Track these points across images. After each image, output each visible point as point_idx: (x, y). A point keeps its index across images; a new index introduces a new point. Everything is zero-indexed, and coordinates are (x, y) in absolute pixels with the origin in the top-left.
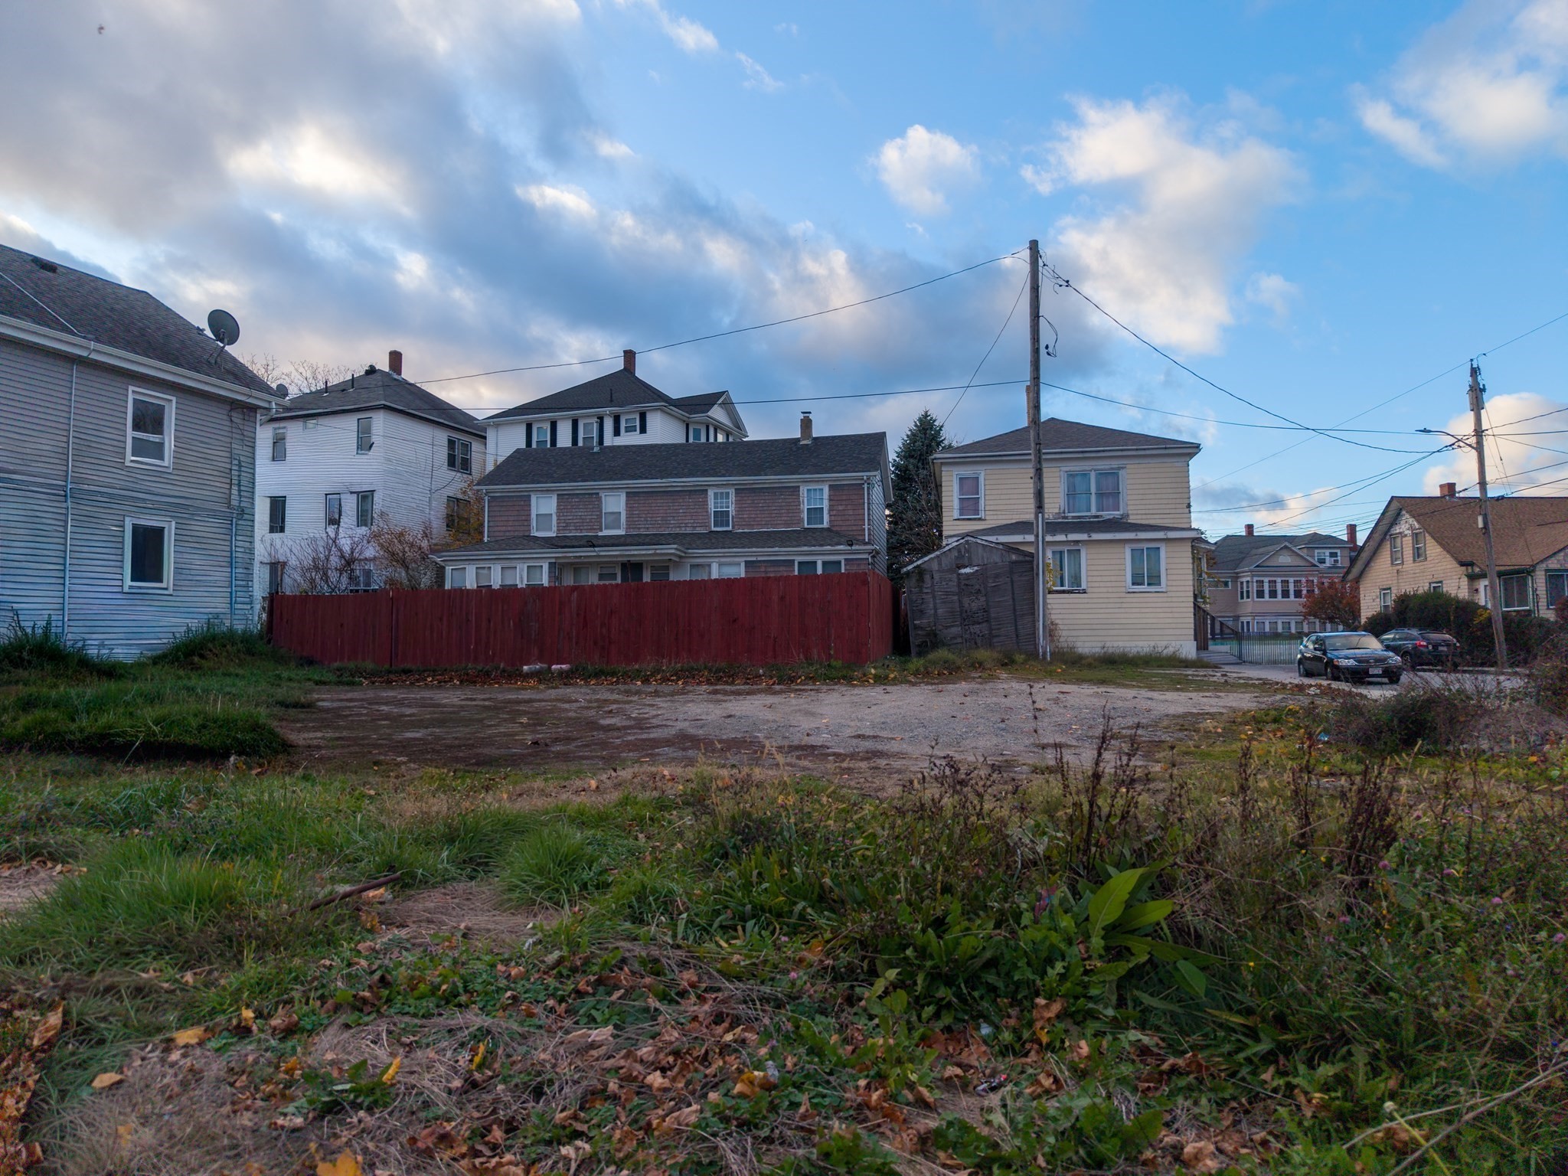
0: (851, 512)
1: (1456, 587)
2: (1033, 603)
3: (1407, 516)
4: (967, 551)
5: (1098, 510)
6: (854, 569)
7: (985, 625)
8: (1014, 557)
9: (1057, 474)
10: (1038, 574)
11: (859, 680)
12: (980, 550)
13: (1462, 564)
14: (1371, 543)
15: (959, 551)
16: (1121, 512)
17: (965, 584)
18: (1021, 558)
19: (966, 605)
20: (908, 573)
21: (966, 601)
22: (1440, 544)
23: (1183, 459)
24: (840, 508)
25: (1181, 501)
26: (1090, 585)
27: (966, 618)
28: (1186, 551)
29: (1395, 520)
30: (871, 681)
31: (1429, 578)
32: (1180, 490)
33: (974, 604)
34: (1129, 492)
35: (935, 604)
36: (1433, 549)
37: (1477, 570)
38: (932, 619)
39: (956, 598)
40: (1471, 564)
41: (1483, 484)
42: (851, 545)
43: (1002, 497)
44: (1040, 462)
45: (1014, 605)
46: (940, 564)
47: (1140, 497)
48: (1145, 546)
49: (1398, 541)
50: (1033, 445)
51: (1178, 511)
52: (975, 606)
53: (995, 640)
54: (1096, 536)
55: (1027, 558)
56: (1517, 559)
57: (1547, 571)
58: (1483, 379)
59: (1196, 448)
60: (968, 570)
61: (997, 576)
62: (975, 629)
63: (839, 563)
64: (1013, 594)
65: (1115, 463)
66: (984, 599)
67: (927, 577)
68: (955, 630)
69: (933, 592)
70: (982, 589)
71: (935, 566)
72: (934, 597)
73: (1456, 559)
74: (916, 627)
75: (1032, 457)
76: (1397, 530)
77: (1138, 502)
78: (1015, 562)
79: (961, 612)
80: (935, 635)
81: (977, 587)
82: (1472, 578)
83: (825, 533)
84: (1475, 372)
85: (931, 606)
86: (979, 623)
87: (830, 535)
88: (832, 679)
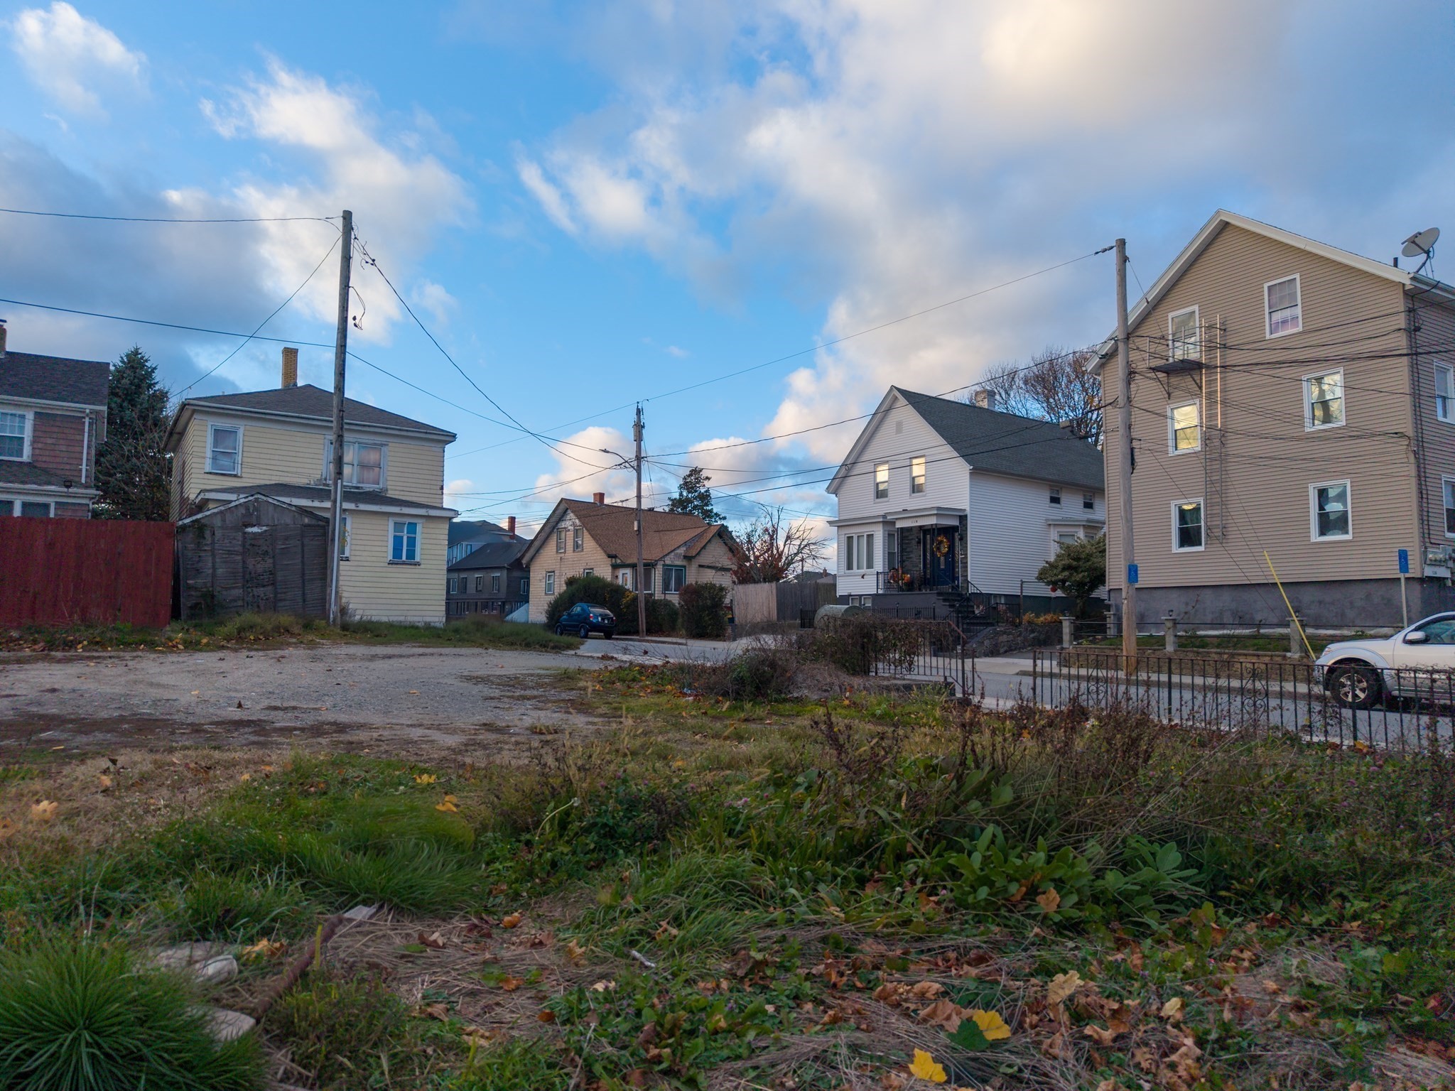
0: (64, 448)
1: (604, 571)
2: (326, 568)
3: (572, 515)
4: (256, 509)
5: (359, 482)
6: (68, 514)
7: (270, 588)
8: (306, 520)
9: (322, 442)
10: (333, 540)
11: (164, 645)
12: (271, 508)
13: (610, 556)
14: (542, 534)
15: (247, 509)
16: (381, 486)
17: (251, 545)
18: (314, 522)
19: (251, 567)
20: (184, 528)
21: (251, 562)
22: (595, 539)
23: (441, 445)
24: (49, 441)
25: (435, 483)
26: (353, 553)
27: (250, 580)
28: (445, 528)
29: (561, 518)
30: (181, 647)
31: (584, 565)
32: (435, 473)
33: (259, 566)
34: (390, 468)
35: (214, 563)
36: (589, 543)
37: (619, 561)
38: (210, 579)
39: (239, 558)
40: (615, 557)
41: (639, 497)
42: (68, 487)
43: (262, 456)
44: (342, 428)
45: (303, 569)
46: (224, 520)
47: (399, 474)
48: (408, 520)
49: (563, 535)
50: (335, 411)
51: (432, 491)
52: (260, 568)
53: (280, 604)
54: (363, 507)
55: (320, 523)
56: (649, 555)
57: (664, 565)
58: (645, 419)
59: (452, 437)
60: (255, 530)
61: (287, 538)
62: (260, 591)
63: (46, 506)
64: (303, 557)
65: (379, 439)
66: (271, 561)
67: (208, 534)
68: (237, 592)
69: (213, 551)
70: (270, 550)
71: (218, 522)
72: (214, 556)
73: (605, 552)
74: (189, 587)
75: (334, 425)
76: (563, 525)
77: (397, 479)
78: (309, 525)
79: (244, 572)
80: (213, 597)
81: (265, 548)
82: (615, 567)
83: (26, 469)
84: (639, 412)
85: (210, 565)
86: (264, 586)
87: (33, 472)
88: (127, 645)
